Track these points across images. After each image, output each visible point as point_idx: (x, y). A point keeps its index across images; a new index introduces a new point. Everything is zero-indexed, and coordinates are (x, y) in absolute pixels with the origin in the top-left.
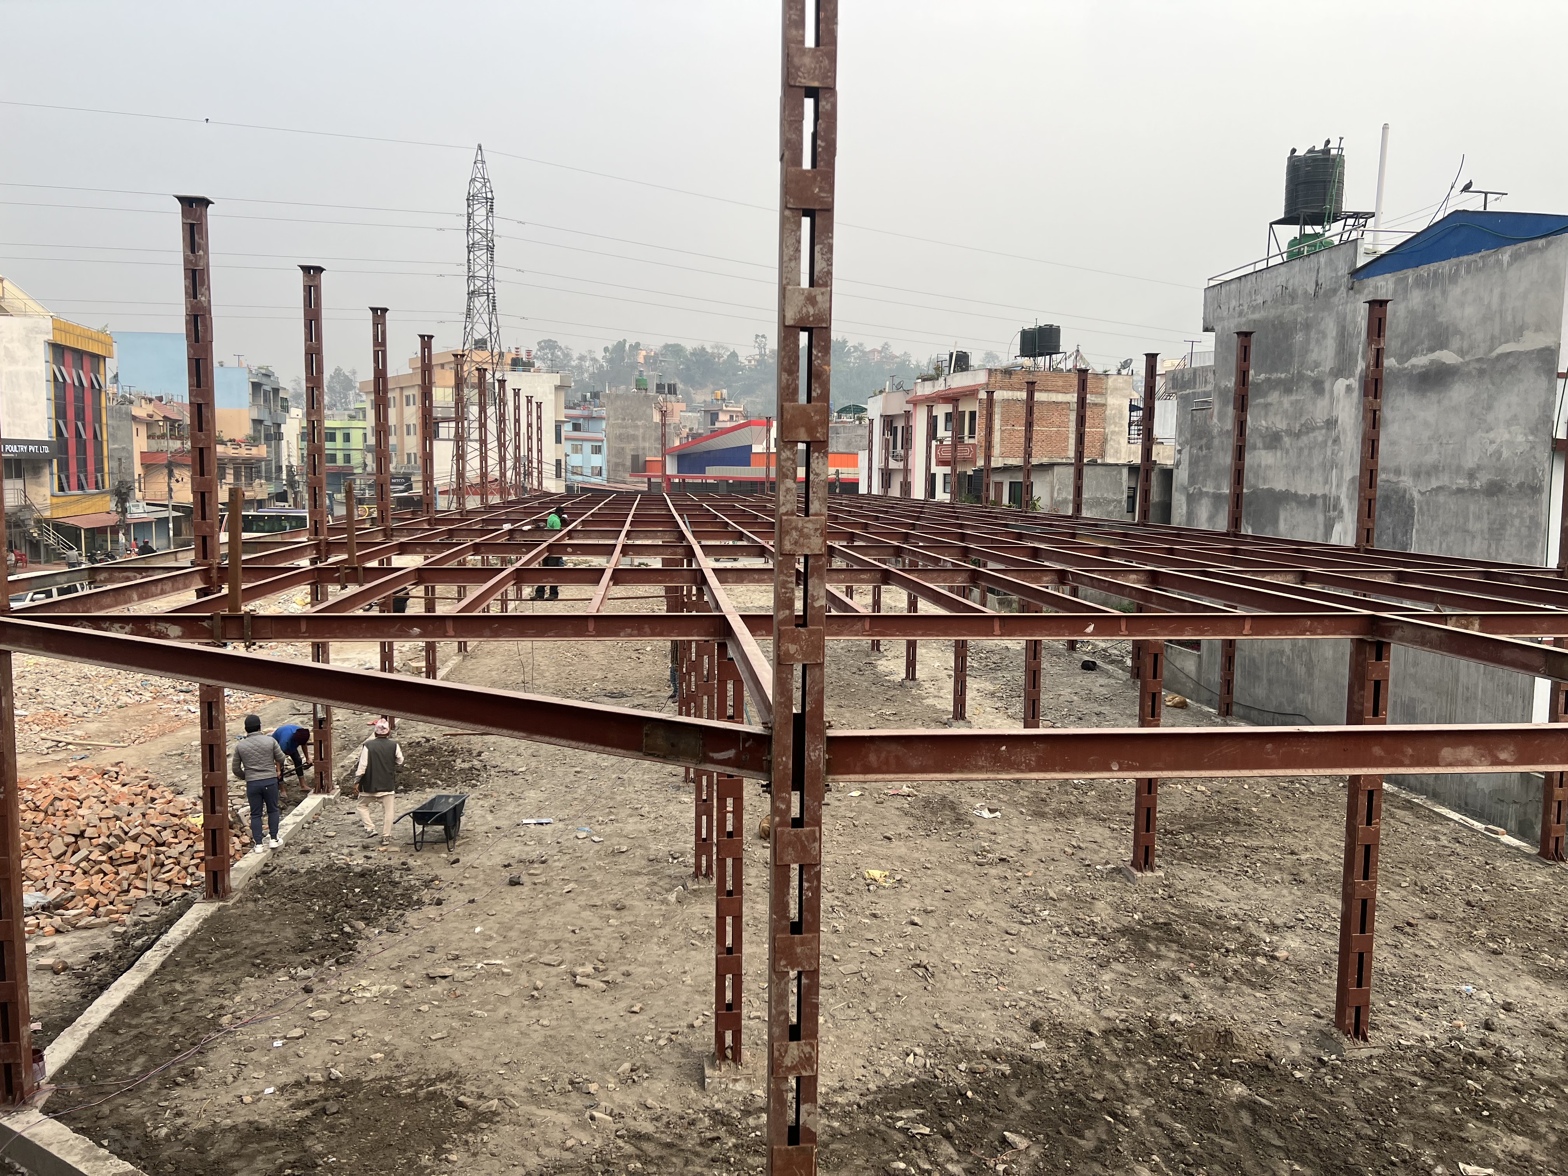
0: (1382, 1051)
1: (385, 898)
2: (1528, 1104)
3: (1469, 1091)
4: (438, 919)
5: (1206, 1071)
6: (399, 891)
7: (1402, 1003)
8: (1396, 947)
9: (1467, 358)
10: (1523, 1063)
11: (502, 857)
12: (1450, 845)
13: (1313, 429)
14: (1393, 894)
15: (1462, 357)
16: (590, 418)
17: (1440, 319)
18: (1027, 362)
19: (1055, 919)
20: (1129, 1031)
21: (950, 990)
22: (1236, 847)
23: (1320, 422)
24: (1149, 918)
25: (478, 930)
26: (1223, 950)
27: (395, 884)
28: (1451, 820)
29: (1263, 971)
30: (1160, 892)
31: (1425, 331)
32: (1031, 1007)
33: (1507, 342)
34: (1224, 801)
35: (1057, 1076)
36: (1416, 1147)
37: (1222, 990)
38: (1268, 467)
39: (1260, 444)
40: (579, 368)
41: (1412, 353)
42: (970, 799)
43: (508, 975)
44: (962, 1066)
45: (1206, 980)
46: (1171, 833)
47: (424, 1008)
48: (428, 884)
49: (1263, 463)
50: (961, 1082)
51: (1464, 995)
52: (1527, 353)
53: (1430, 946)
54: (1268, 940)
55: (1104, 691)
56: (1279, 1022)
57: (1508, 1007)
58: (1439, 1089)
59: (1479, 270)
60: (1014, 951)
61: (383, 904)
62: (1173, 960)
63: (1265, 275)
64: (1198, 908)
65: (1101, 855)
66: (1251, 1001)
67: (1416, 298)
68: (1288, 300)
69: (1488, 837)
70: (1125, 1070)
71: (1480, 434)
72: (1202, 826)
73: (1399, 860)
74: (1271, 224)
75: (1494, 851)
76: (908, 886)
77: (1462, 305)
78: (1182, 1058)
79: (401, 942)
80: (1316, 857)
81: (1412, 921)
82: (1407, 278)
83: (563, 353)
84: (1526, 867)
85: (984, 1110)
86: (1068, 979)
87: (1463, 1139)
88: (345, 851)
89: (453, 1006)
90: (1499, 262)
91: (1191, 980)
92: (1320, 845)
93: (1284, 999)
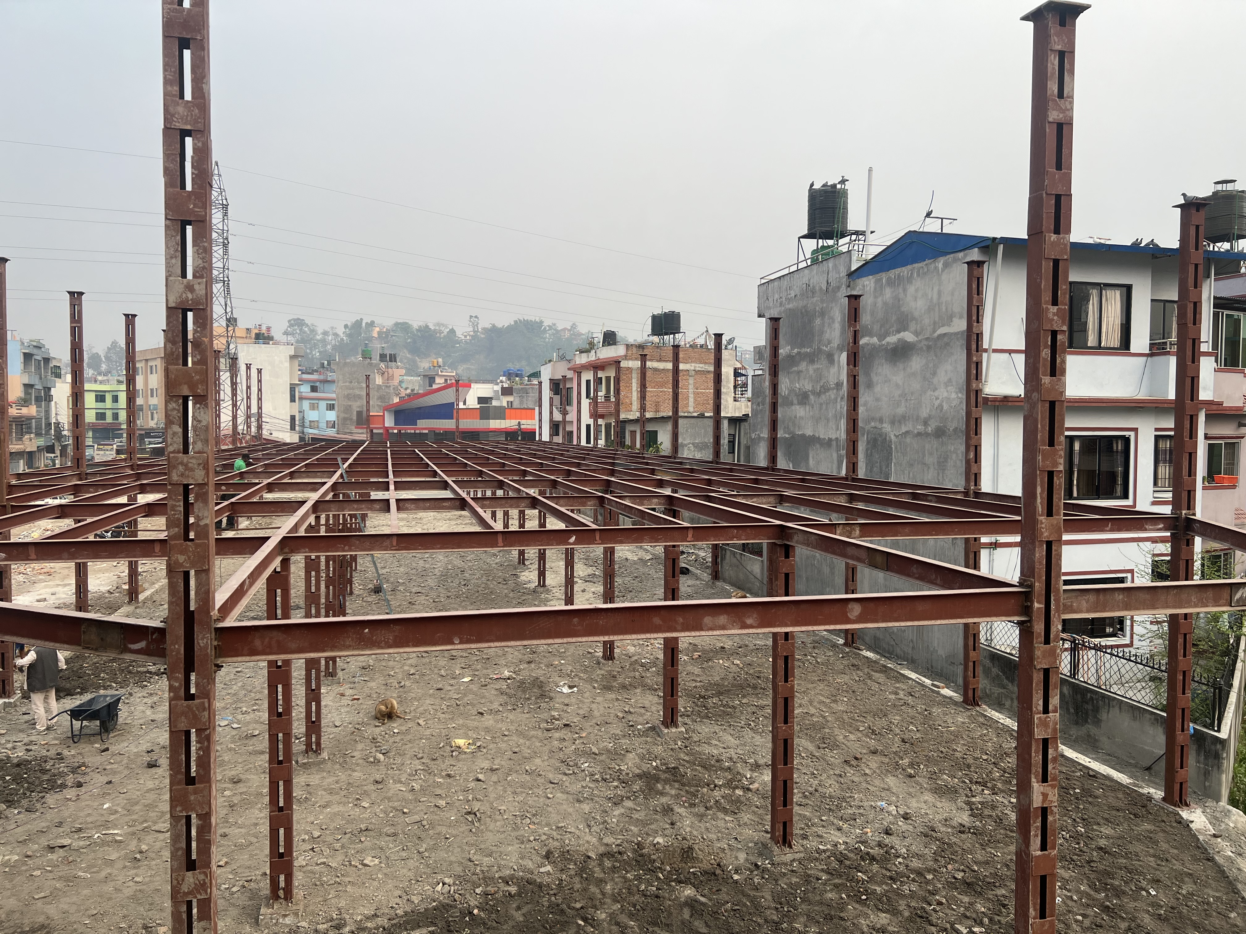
0: (802, 855)
1: (32, 783)
2: (898, 888)
3: (858, 881)
4: (74, 798)
5: (668, 880)
6: (46, 777)
7: (832, 818)
8: (840, 776)
9: (920, 338)
10: (904, 858)
11: (149, 744)
12: (906, 698)
13: (828, 390)
14: (852, 737)
15: (917, 337)
16: (325, 381)
17: (903, 309)
18: (656, 339)
19: (591, 769)
20: (620, 853)
21: (490, 831)
22: (749, 706)
23: (832, 385)
24: (665, 764)
25: (106, 806)
26: (712, 786)
27: (44, 771)
28: (910, 679)
29: (738, 801)
30: (679, 743)
31: (894, 318)
32: (551, 840)
33: (943, 326)
34: (751, 671)
35: (552, 892)
36: (806, 926)
37: (701, 817)
38: (801, 418)
39: (795, 402)
40: (323, 341)
41: (887, 334)
42: (557, 679)
43: (120, 842)
44: (478, 891)
45: (693, 810)
46: (704, 697)
47: (37, 873)
48: (74, 770)
49: (798, 415)
50: (473, 903)
51: (878, 809)
52: (956, 334)
53: (866, 774)
54: (748, 776)
55: (689, 590)
56: (736, 839)
57: (906, 817)
58: (837, 881)
59: (925, 274)
60: (550, 796)
61: (28, 789)
62: (672, 796)
63: (796, 275)
64: (704, 754)
65: (645, 717)
66: (721, 824)
67: (888, 293)
68: (810, 294)
69: (933, 691)
70: (606, 883)
71: (929, 393)
72: (729, 691)
73: (865, 710)
74: (799, 238)
75: (934, 701)
76: (485, 751)
77: (915, 299)
78: (653, 871)
79: (34, 819)
80: (805, 711)
81: (858, 756)
82: (881, 279)
83: (309, 329)
84: (953, 711)
85: (484, 924)
86: (586, 816)
87: (842, 919)
88: (9, 746)
89: (64, 870)
90: (936, 268)
91: (682, 810)
92: (811, 702)
93: (746, 819)
